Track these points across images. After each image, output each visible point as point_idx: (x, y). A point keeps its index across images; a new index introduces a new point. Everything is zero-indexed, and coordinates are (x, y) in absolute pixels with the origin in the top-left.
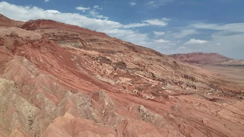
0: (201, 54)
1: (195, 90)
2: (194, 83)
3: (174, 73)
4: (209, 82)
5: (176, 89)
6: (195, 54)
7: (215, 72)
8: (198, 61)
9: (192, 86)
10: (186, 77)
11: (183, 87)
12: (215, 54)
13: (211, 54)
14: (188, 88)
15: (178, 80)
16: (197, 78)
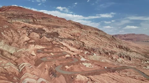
0: (134, 34)
1: (129, 62)
2: (128, 53)
3: (108, 43)
4: (143, 52)
5: (103, 61)
6: (130, 34)
7: (145, 45)
8: (132, 39)
9: (126, 57)
10: (120, 47)
11: (114, 58)
12: (143, 35)
13: (141, 35)
14: (120, 60)
15: (110, 50)
16: (131, 49)
